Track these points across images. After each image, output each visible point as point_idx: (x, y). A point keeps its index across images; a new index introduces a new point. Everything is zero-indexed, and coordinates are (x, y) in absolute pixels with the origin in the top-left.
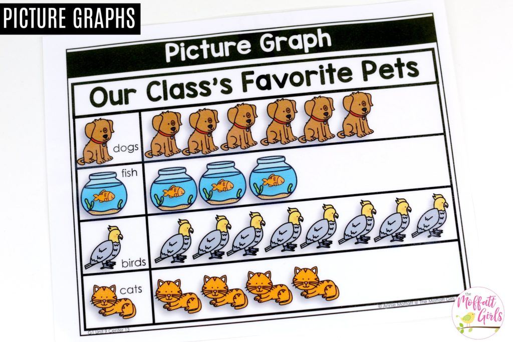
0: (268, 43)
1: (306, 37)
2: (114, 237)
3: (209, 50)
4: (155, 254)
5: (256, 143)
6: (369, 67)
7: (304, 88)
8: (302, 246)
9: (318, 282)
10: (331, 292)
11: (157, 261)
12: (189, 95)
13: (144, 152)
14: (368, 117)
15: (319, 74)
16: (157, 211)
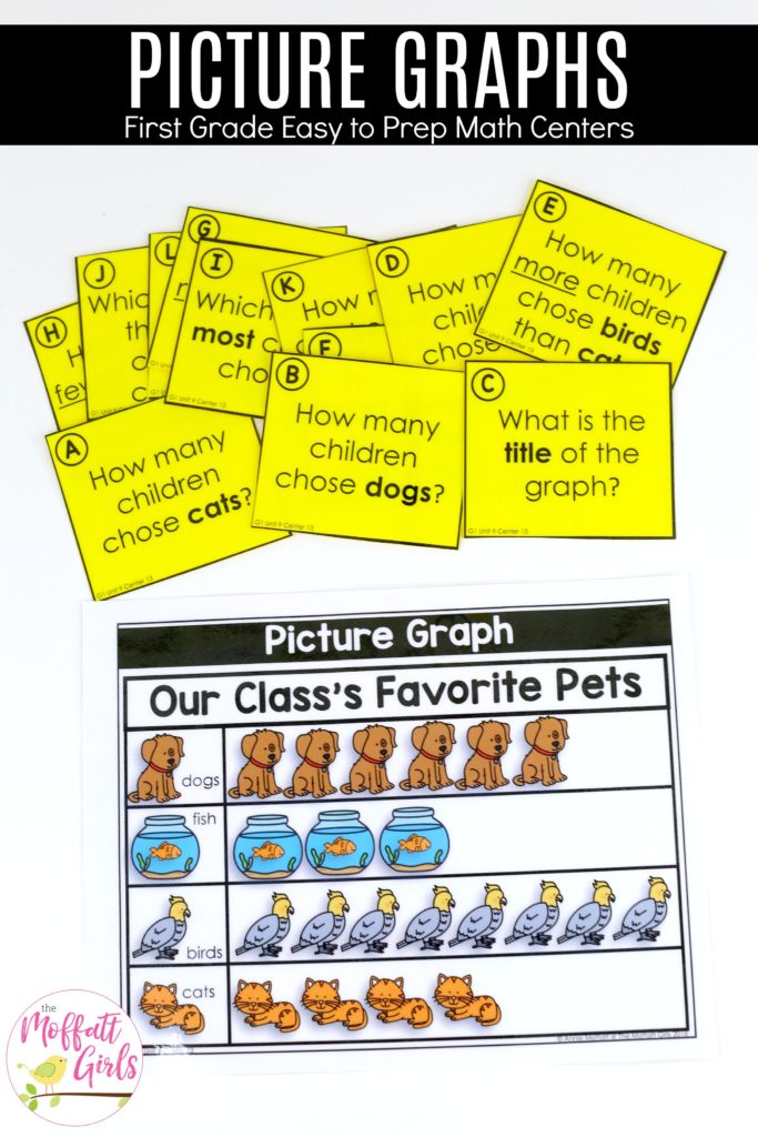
0: (419, 633)
1: (476, 627)
2: (177, 912)
3: (330, 639)
4: (236, 943)
5: (392, 786)
6: (567, 679)
7: (467, 707)
8: (451, 944)
9: (471, 998)
10: (489, 1013)
11: (238, 952)
12: (297, 707)
13: (228, 788)
14: (561, 755)
15: (492, 686)
16: (242, 878)
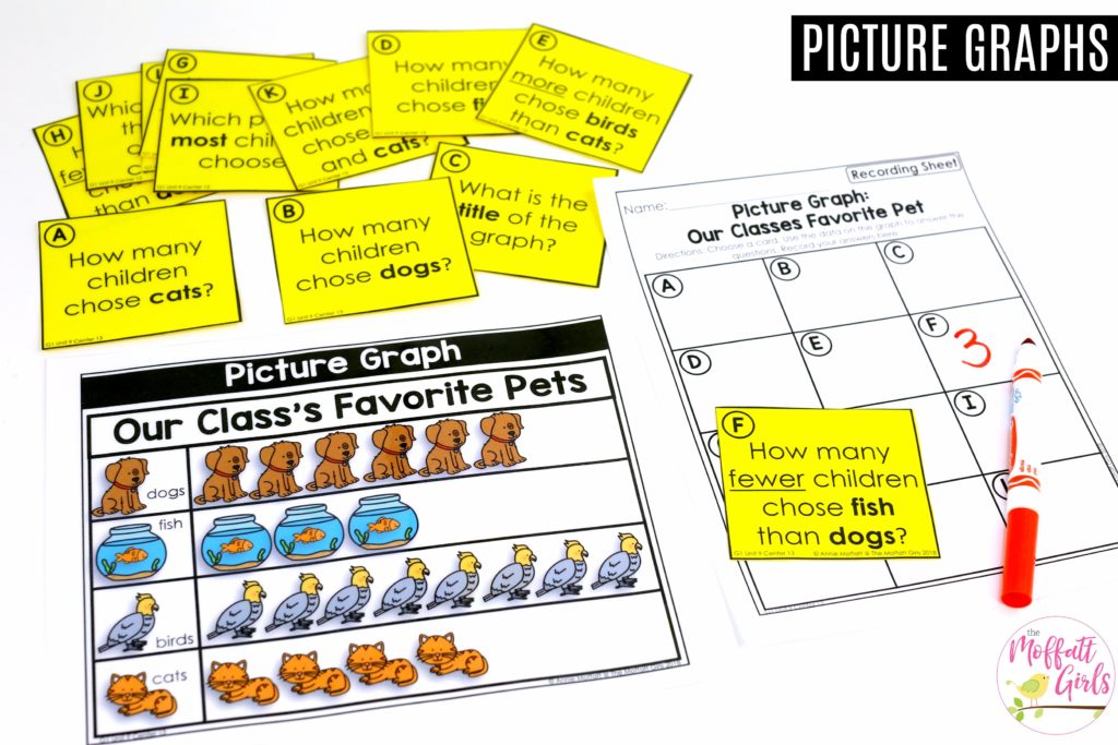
0: (371, 359)
1: (425, 350)
2: (145, 608)
3: (288, 371)
4: (207, 628)
5: (357, 480)
6: (516, 383)
7: (424, 410)
8: (430, 607)
9: (455, 653)
10: (474, 666)
11: (210, 636)
12: (258, 425)
13: (194, 496)
14: (517, 442)
15: (445, 393)
16: (212, 571)
